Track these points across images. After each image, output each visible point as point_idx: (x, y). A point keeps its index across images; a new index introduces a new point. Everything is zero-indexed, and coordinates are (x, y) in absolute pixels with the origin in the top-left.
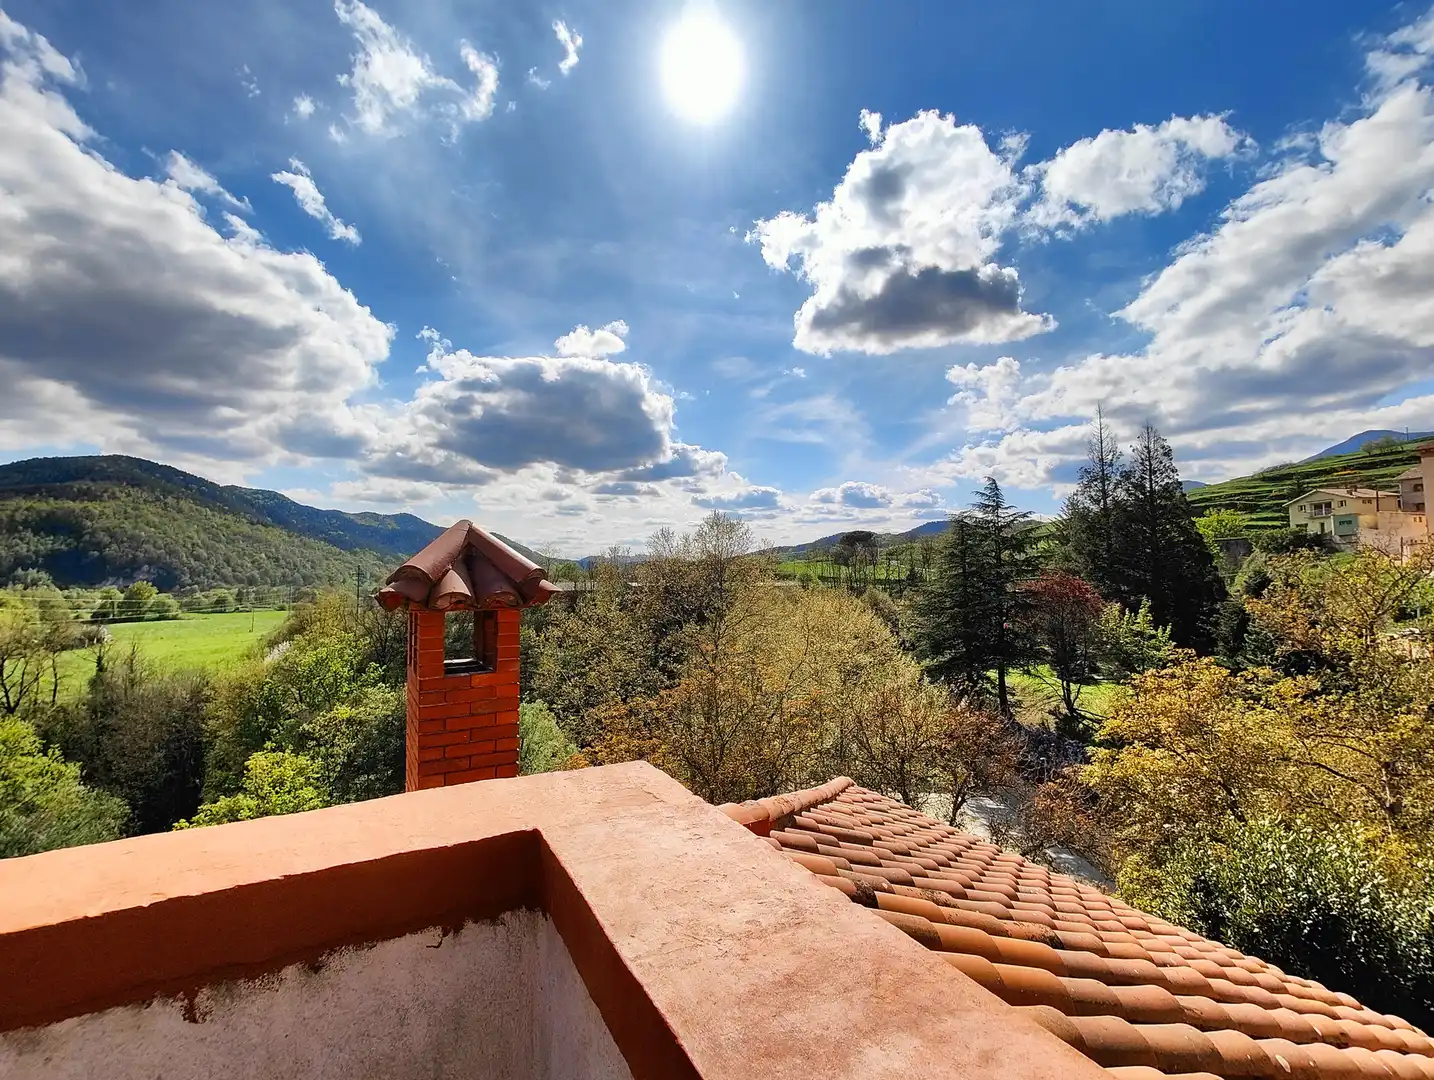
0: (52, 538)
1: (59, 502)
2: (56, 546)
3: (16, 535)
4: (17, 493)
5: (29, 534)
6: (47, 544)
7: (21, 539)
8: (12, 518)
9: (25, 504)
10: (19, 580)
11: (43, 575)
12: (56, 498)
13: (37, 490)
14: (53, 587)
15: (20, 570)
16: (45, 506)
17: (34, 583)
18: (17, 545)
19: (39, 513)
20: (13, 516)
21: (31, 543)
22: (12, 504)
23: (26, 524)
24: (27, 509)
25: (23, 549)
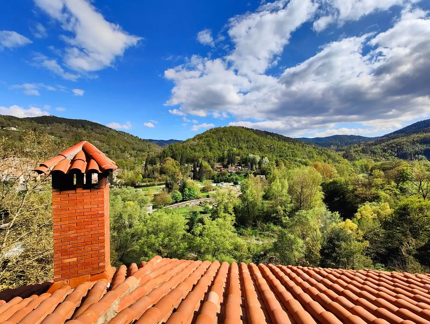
0: (425, 145)
1: (427, 134)
2: (427, 148)
3: (415, 145)
4: (414, 133)
5: (418, 144)
6: (424, 147)
7: (416, 146)
8: (413, 140)
9: (416, 136)
10: (417, 158)
11: (423, 156)
12: (426, 133)
13: (420, 131)
14: (427, 160)
15: (417, 155)
16: (422, 135)
17: (421, 159)
18: (415, 148)
19: (421, 138)
20: (413, 139)
21: (419, 147)
22: (412, 136)
23: (417, 141)
24: (417, 137)
25: (417, 149)
